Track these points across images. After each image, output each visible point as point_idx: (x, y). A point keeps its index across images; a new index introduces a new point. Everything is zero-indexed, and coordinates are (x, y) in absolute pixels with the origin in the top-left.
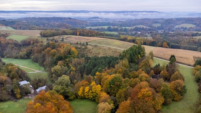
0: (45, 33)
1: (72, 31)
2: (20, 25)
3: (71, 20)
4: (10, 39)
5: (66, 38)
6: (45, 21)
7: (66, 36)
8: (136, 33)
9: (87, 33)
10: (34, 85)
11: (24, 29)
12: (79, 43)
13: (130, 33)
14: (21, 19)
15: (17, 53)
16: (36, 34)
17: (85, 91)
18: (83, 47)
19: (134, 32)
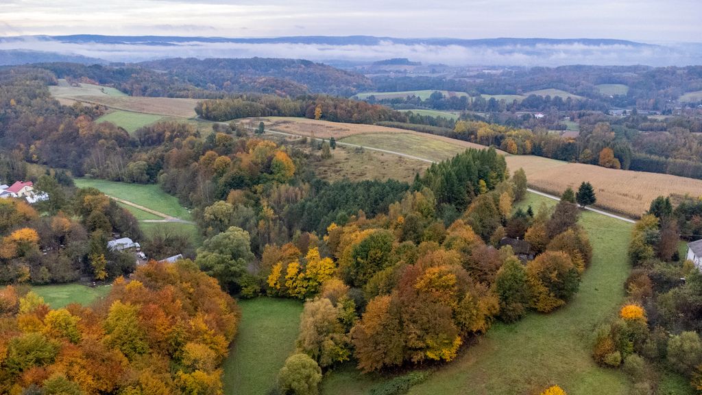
0: (211, 108)
1: (298, 104)
2: (143, 84)
3: (311, 70)
4: (105, 124)
5: (272, 125)
6: (223, 71)
7: (275, 119)
8: (526, 118)
9: (349, 112)
10: (150, 250)
11: (155, 94)
12: (309, 139)
13: (505, 115)
14: (154, 62)
15: (120, 165)
16: (183, 111)
17: (287, 274)
18: (319, 153)
19: (519, 114)
